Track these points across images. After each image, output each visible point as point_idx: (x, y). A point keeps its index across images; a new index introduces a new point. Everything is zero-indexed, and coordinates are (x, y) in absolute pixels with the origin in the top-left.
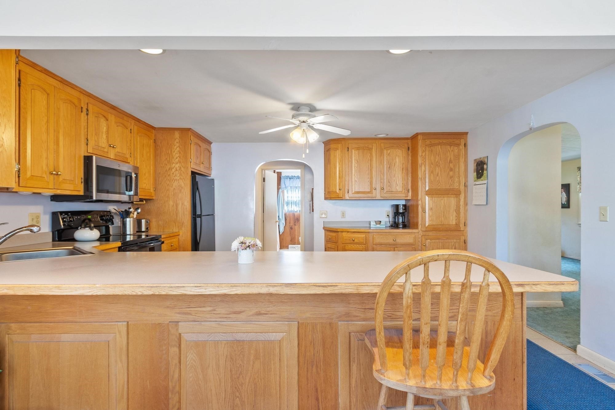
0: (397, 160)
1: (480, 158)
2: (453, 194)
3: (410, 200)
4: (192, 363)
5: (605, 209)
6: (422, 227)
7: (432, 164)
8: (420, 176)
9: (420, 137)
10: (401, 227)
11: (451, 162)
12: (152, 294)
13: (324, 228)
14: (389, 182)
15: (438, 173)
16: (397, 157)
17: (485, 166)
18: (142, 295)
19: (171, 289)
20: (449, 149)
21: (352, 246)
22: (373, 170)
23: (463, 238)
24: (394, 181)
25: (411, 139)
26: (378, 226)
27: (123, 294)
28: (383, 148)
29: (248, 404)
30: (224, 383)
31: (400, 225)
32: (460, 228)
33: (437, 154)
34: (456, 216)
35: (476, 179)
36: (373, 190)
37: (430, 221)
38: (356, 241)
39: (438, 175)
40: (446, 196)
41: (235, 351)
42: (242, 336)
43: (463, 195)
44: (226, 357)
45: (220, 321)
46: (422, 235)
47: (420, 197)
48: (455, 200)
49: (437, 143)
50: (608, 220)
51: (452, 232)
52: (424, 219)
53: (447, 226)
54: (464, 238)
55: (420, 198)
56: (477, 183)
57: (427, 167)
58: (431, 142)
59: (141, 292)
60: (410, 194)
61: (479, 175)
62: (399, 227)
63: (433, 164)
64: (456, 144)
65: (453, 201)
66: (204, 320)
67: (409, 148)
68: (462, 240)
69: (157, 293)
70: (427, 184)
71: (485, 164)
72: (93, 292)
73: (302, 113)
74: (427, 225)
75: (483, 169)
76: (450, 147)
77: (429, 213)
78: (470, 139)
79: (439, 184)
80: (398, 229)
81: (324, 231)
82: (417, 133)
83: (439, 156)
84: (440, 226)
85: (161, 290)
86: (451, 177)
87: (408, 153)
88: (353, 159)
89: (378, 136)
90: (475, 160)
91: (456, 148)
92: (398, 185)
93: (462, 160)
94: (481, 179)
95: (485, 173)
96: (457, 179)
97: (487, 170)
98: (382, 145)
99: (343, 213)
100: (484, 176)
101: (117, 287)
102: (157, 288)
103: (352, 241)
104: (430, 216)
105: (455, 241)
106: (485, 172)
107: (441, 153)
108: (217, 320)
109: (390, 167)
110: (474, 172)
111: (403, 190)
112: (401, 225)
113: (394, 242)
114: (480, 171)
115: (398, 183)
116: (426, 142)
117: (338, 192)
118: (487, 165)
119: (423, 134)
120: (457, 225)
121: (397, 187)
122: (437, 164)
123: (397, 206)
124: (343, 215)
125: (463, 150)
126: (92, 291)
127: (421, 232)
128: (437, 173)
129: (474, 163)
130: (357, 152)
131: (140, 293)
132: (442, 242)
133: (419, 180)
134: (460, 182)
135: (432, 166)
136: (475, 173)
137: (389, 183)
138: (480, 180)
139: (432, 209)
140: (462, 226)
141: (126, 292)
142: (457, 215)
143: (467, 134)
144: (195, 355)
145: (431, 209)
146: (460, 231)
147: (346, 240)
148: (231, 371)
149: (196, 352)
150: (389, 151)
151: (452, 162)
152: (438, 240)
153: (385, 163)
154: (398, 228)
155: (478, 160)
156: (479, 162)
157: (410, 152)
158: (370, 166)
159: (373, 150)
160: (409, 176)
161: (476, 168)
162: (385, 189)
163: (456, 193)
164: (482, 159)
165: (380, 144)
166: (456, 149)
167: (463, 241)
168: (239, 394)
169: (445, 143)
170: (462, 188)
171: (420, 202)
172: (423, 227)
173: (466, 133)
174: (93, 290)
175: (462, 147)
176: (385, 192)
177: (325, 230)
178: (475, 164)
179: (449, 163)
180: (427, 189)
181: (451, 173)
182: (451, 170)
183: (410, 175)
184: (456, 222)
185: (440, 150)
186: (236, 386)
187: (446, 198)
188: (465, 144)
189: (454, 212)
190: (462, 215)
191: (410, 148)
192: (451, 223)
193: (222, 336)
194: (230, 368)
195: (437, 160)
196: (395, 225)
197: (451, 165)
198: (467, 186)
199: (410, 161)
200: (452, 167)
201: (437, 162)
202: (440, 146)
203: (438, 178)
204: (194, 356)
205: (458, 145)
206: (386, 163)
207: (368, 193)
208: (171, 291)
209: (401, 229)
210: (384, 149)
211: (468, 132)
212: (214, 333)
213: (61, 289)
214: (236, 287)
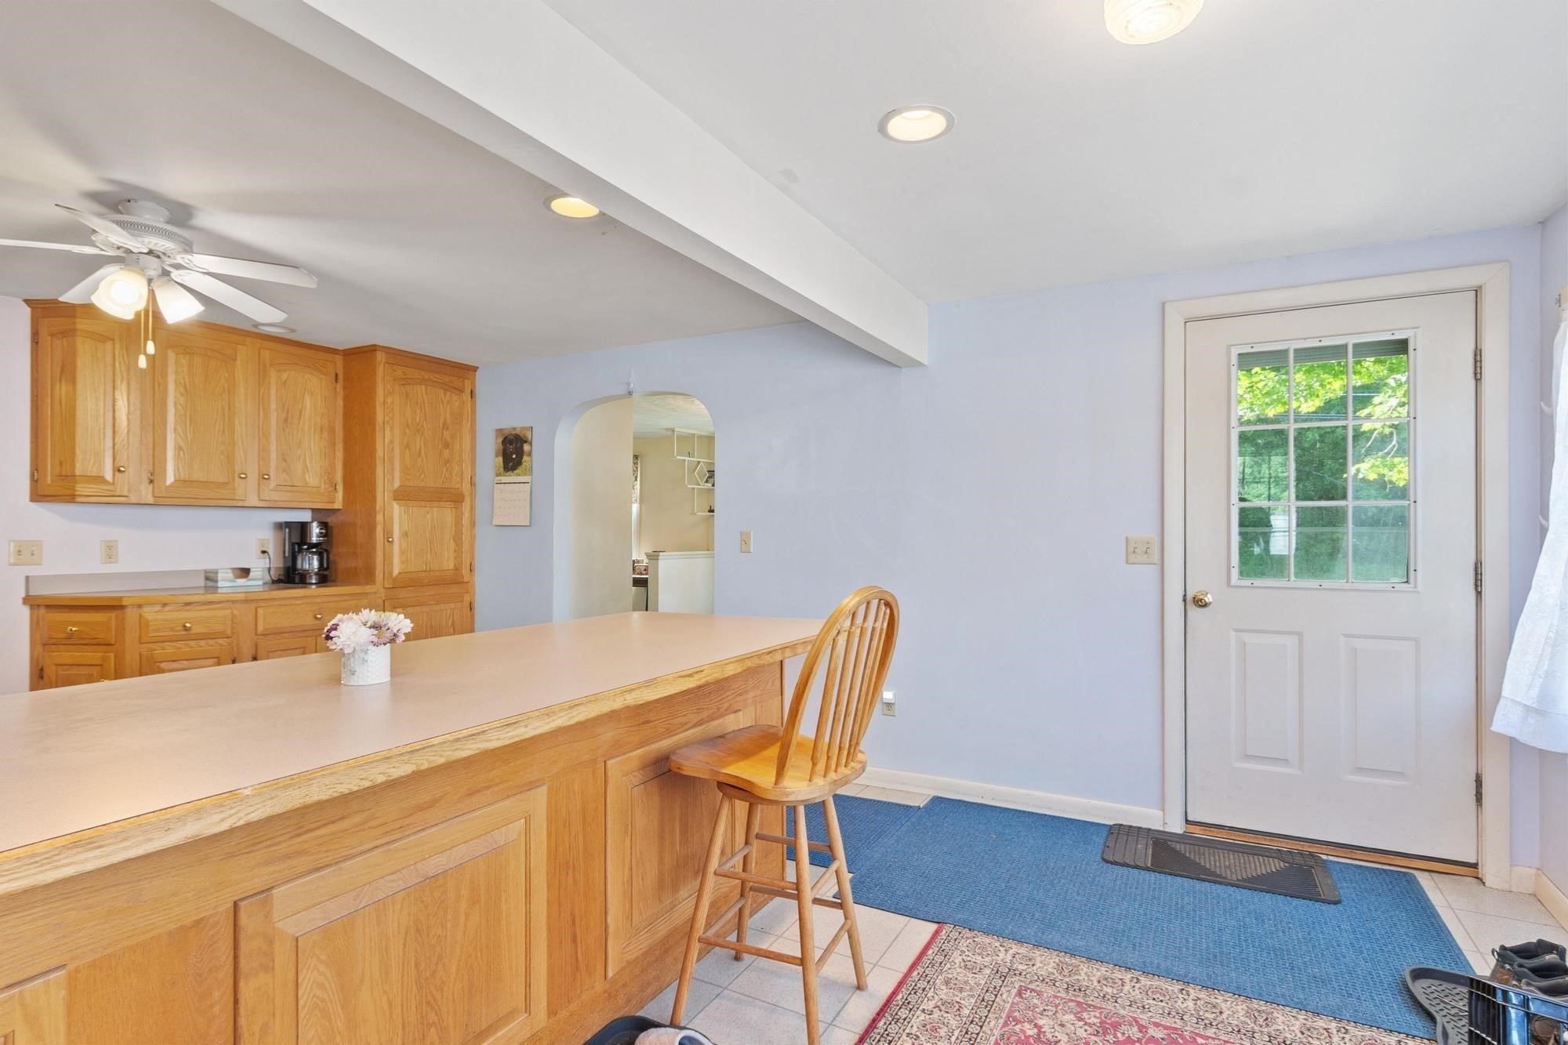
0: (308, 402)
1: (514, 429)
2: (450, 499)
3: (339, 510)
4: (315, 996)
5: (748, 535)
6: (384, 579)
7: (407, 426)
8: (379, 453)
9: (380, 357)
10: (314, 581)
11: (445, 427)
12: (414, 773)
13: (30, 601)
14: (285, 461)
15: (420, 451)
16: (306, 395)
17: (526, 447)
18: (387, 781)
19: (458, 745)
20: (442, 396)
21: (182, 646)
22: (237, 422)
23: (467, 598)
24: (299, 459)
25: (343, 355)
26: (242, 582)
27: (335, 795)
28: (267, 361)
29: (455, 1027)
30: (400, 1008)
31: (311, 578)
32: (463, 577)
33: (417, 403)
34: (455, 551)
35: (502, 470)
36: (237, 479)
37: (403, 563)
38: (197, 629)
39: (419, 454)
40: (436, 504)
41: (426, 907)
42: (440, 862)
43: (469, 503)
44: (406, 933)
45: (388, 843)
46: (384, 598)
47: (379, 504)
48: (454, 514)
49: (418, 379)
50: (752, 551)
51: (446, 586)
52: (388, 558)
53: (437, 574)
54: (469, 599)
55: (381, 508)
56: (504, 479)
57: (397, 432)
58: (405, 374)
59: (383, 773)
60: (340, 495)
61: (511, 464)
62: (308, 581)
63: (408, 428)
64: (455, 388)
65: (448, 514)
66: (341, 857)
67: (337, 375)
68: (466, 604)
69: (426, 766)
70: (397, 474)
71: (526, 442)
72: (235, 816)
73: (140, 220)
74: (396, 572)
75: (520, 453)
76: (445, 394)
77: (400, 544)
78: (483, 383)
79: (423, 476)
80: (305, 587)
81: (26, 611)
82: (376, 345)
83: (421, 410)
84: (423, 574)
85: (434, 754)
86: (447, 462)
87: (335, 388)
88: (171, 378)
89: (261, 327)
90: (499, 431)
91: (456, 397)
92: (308, 471)
93: (466, 426)
94: (515, 472)
95: (528, 462)
96: (457, 468)
97: (530, 454)
98: (266, 354)
99: (110, 548)
100: (523, 466)
101: (314, 778)
102: (425, 750)
103: (184, 633)
104: (402, 552)
105: (453, 605)
106: (525, 458)
107: (426, 405)
108: (378, 843)
109: (286, 420)
110: (497, 456)
111: (322, 483)
112: (314, 577)
113: (317, 622)
114: (514, 456)
115: (308, 465)
116: (395, 370)
117: (109, 476)
118: (531, 444)
119: (391, 352)
120: (457, 569)
121: (307, 476)
122: (419, 427)
123: (303, 527)
124: (110, 552)
125: (469, 404)
126: (231, 816)
127: (382, 590)
128: (418, 450)
129: (497, 437)
130: (184, 361)
131: (381, 779)
132: (427, 613)
133: (377, 461)
134: (462, 473)
135: (407, 431)
136: (500, 459)
137: (284, 464)
138: (512, 474)
139: (407, 535)
140: (465, 571)
141: (344, 786)
142: (457, 549)
143: (475, 371)
144: (322, 968)
145: (405, 534)
146: (463, 582)
147: (158, 630)
148: (417, 965)
149: (324, 957)
150: (285, 376)
151: (448, 428)
152: (418, 609)
153: (273, 406)
154: (304, 585)
155: (507, 433)
156: (510, 435)
157: (340, 386)
158: (226, 409)
159: (238, 362)
160: (336, 448)
161: (501, 447)
162: (272, 478)
163: (457, 499)
164: (517, 431)
165: (259, 352)
166: (456, 401)
167: (468, 605)
168: (437, 1014)
169: (436, 382)
170: (466, 488)
171: (379, 518)
172: (386, 578)
173: (475, 369)
174: (233, 811)
175: (466, 397)
176: (272, 486)
177: (32, 607)
178: (500, 440)
179: (443, 429)
180: (397, 484)
181: (446, 453)
182: (447, 445)
183: (340, 446)
184: (455, 565)
185: (424, 395)
186: (430, 998)
187: (435, 510)
188: (472, 391)
189: (452, 540)
190: (466, 547)
191: (341, 377)
192: (445, 568)
193: (392, 881)
194: (416, 956)
195: (418, 421)
196: (290, 576)
197: (447, 434)
198: (475, 484)
199: (340, 410)
200: (448, 439)
201: (418, 425)
202: (423, 387)
203: (419, 460)
204: (321, 973)
205: (462, 391)
206: (275, 406)
207: (223, 485)
208: (457, 749)
209: (314, 587)
210: (271, 365)
211: (478, 368)
212: (370, 883)
213: (102, 843)
214: (577, 708)
